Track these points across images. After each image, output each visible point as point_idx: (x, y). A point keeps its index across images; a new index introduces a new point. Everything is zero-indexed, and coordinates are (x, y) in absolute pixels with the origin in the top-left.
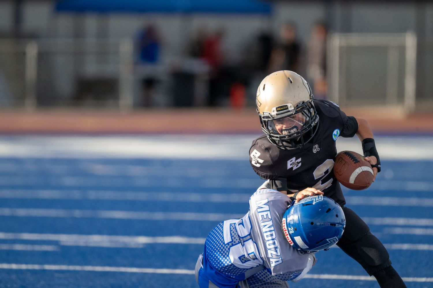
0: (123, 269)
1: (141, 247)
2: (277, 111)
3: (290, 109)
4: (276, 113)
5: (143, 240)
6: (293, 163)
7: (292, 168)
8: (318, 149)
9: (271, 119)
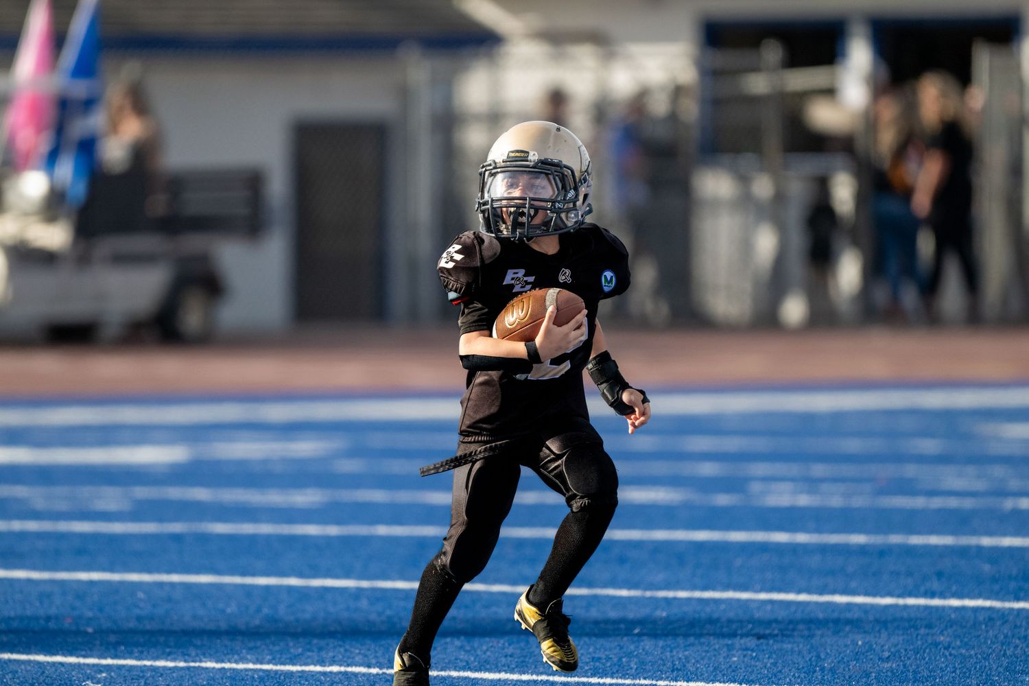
3: (530, 157)
6: (517, 278)
7: (512, 286)
8: (569, 278)
9: (491, 167)
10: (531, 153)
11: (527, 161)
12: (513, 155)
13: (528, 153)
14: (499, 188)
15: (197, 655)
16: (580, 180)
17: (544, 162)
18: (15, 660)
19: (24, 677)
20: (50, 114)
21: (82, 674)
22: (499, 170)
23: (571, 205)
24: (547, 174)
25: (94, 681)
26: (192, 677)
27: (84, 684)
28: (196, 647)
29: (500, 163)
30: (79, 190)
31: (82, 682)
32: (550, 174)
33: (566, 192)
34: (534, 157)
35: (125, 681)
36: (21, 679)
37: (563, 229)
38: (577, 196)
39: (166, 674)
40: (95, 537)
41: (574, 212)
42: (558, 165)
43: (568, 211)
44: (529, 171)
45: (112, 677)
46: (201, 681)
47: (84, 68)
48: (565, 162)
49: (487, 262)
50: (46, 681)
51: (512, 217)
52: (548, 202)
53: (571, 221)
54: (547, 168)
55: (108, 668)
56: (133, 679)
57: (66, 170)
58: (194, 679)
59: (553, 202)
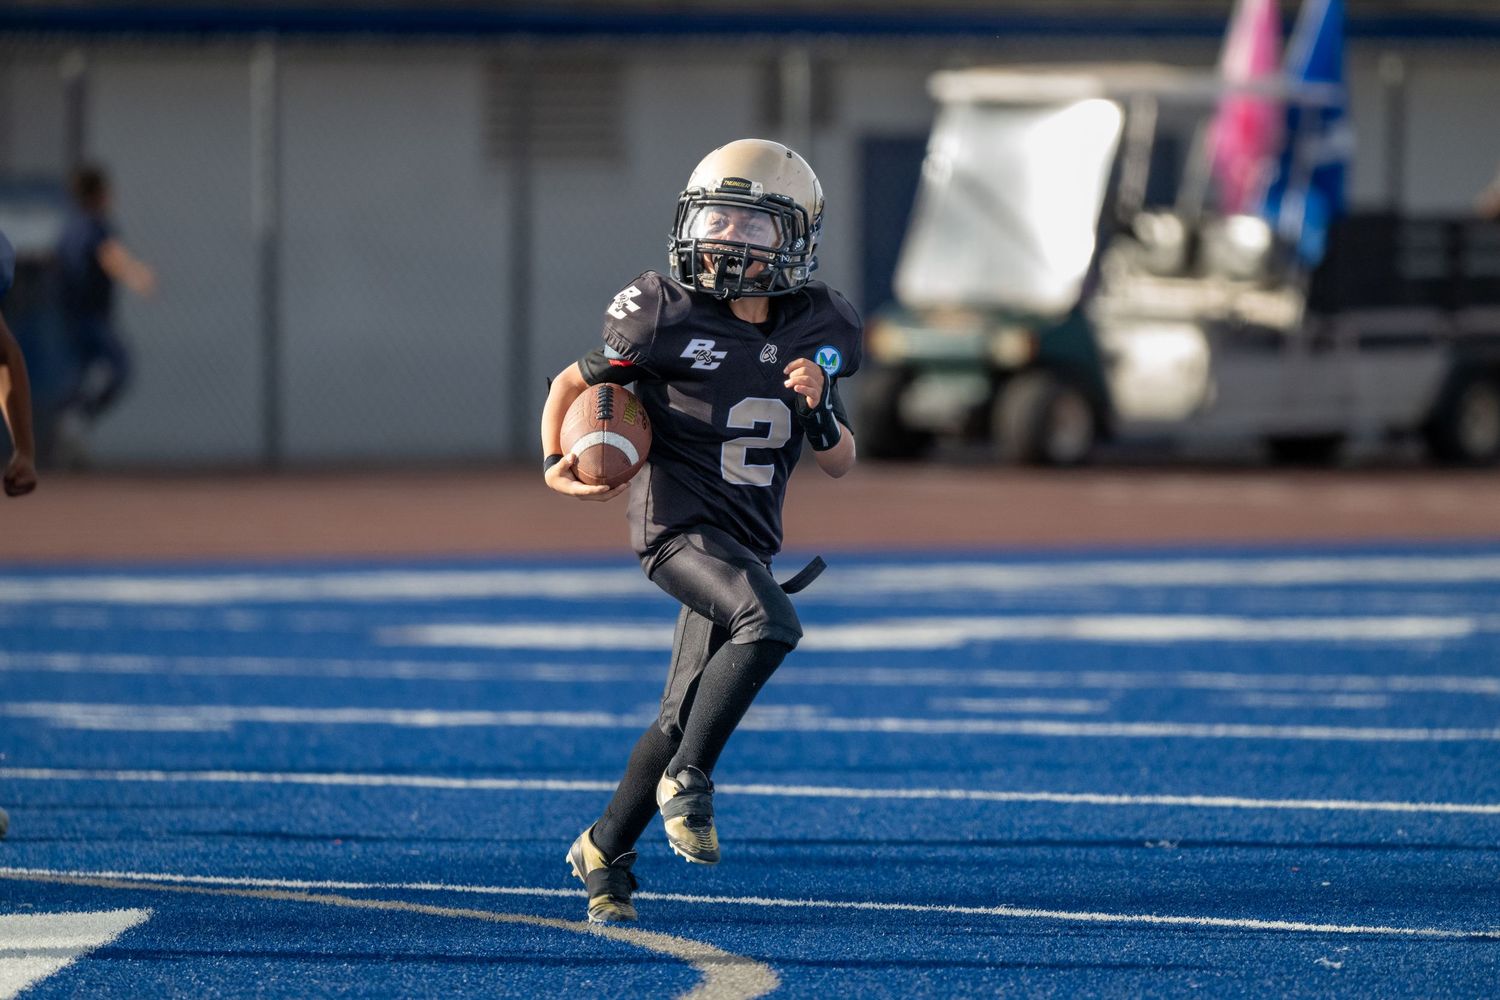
2: (723, 186)
3: (753, 190)
6: (703, 351)
7: (692, 361)
8: (774, 357)
9: (700, 197)
10: (755, 185)
11: (749, 194)
12: (729, 183)
13: (750, 183)
14: (701, 226)
15: (1481, 920)
16: (812, 226)
17: (771, 198)
18: (1216, 926)
19: (1230, 952)
20: (1275, 132)
21: (1314, 947)
22: (708, 202)
23: (798, 259)
24: (772, 215)
25: (1331, 958)
26: (1473, 952)
27: (1316, 961)
28: (1481, 908)
29: (711, 192)
30: (1313, 244)
31: (1314, 959)
32: (777, 215)
33: (795, 239)
34: (757, 189)
35: (1376, 957)
36: (1225, 955)
37: (784, 289)
38: (806, 247)
39: (1436, 947)
40: (1334, 745)
41: (802, 268)
42: (788, 204)
43: (792, 267)
44: (751, 208)
45: (1357, 951)
46: (1487, 957)
47: (1323, 66)
48: (797, 201)
49: (667, 324)
50: (1262, 957)
51: (717, 265)
52: (770, 251)
53: (795, 277)
54: (774, 206)
55: (1352, 938)
56: (1387, 955)
57: (1294, 214)
58: (1477, 954)
59: (778, 253)
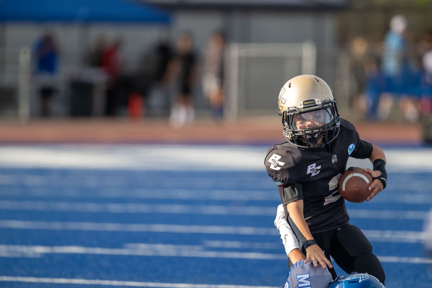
0: (20, 279)
1: (38, 256)
2: (304, 105)
3: (317, 103)
4: (302, 106)
5: (40, 250)
6: (313, 169)
8: (336, 159)
17: (325, 104)
29: (301, 109)
42: (330, 102)
